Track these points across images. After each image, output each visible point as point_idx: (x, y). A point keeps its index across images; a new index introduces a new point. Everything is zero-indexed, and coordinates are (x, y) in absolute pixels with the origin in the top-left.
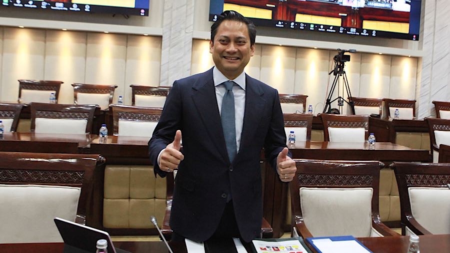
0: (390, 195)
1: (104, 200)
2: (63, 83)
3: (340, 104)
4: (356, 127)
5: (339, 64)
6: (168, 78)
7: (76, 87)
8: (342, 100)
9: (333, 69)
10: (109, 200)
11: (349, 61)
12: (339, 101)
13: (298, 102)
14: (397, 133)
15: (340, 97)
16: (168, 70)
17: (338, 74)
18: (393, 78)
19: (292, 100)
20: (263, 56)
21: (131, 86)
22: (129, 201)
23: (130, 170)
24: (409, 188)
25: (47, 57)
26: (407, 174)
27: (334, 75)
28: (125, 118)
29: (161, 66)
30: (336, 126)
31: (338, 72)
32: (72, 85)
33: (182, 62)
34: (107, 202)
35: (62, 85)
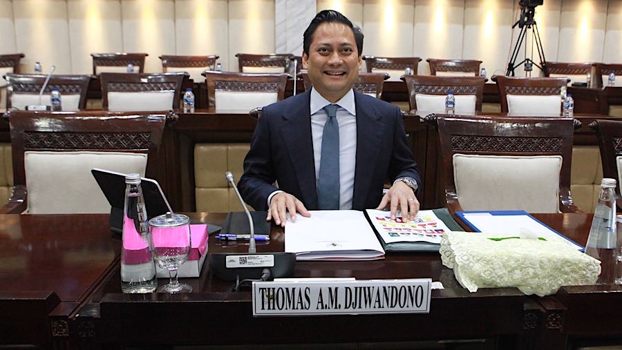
0: (593, 184)
1: (197, 189)
2: (147, 55)
3: (528, 68)
4: (548, 94)
5: (526, 11)
6: (286, 43)
7: (165, 61)
8: (530, 62)
9: (518, 19)
10: (202, 189)
11: (542, 4)
12: (525, 65)
13: (468, 70)
14: (611, 107)
15: (528, 60)
16: (286, 31)
17: (525, 27)
18: (610, 32)
19: (460, 67)
20: (417, 7)
21: (236, 56)
22: (229, 190)
23: (227, 149)
24: (618, 157)
25: (124, 22)
26: (615, 137)
27: (520, 27)
28: (223, 88)
29: (275, 26)
30: (519, 93)
31: (525, 23)
32: (160, 58)
33: (304, 19)
34: (200, 191)
35: (146, 58)
